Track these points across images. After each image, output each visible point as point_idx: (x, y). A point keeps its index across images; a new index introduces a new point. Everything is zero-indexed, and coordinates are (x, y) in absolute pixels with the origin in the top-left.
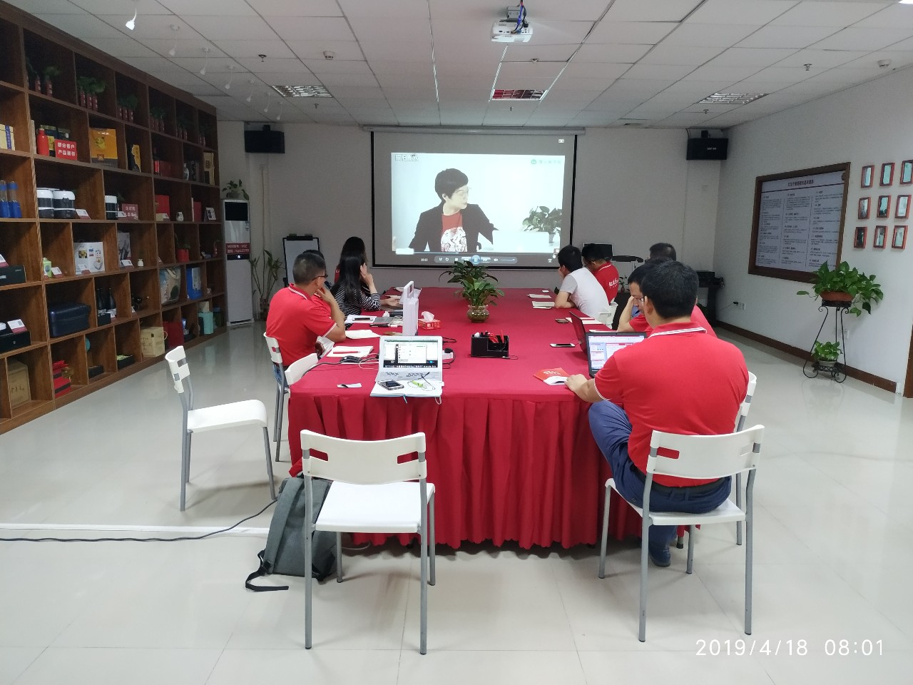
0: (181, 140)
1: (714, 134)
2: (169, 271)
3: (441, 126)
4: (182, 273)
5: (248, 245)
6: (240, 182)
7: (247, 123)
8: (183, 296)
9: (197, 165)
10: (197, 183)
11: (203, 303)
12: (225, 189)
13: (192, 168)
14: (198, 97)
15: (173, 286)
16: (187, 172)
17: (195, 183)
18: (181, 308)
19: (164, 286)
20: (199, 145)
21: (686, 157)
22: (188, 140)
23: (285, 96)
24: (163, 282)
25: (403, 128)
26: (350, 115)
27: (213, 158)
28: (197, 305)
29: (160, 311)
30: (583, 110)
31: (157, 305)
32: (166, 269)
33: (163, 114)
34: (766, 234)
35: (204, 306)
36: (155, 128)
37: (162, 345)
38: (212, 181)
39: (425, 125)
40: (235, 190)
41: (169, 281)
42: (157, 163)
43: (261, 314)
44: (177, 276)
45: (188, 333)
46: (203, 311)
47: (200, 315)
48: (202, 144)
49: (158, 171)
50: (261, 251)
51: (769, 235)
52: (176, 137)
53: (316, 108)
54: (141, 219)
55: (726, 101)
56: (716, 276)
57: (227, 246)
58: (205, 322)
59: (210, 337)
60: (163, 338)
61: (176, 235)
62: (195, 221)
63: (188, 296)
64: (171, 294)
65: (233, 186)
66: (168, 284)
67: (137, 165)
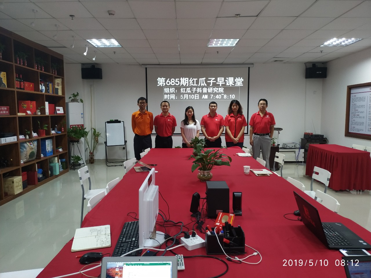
0: (39, 71)
1: (319, 66)
2: (28, 143)
3: (181, 64)
4: (38, 143)
5: (83, 125)
6: (78, 93)
7: (83, 64)
8: (38, 156)
9: (50, 85)
10: (51, 93)
11: (53, 158)
12: (70, 98)
13: (47, 87)
14: (50, 48)
15: (31, 151)
16: (44, 88)
17: (47, 94)
18: (37, 163)
19: (24, 152)
20: (51, 74)
21: (305, 77)
22: (44, 71)
23: (96, 47)
24: (23, 150)
25: (162, 66)
26: (134, 58)
27: (61, 81)
28: (49, 160)
29: (20, 167)
30: (256, 53)
31: (18, 163)
32: (25, 142)
33: (26, 56)
34: (355, 115)
35: (55, 159)
36: (20, 64)
37: (20, 187)
38: (60, 93)
39: (172, 64)
40: (76, 98)
41: (28, 149)
42: (22, 83)
43: (90, 160)
44: (33, 146)
45: (42, 176)
46: (54, 162)
47: (52, 165)
48: (55, 74)
49: (22, 87)
50: (90, 128)
51: (358, 116)
52: (35, 69)
53: (115, 54)
54: (10, 115)
55: (336, 45)
56: (324, 137)
57: (71, 127)
58: (54, 168)
59: (57, 176)
60: (21, 183)
61: (39, 122)
62: (48, 114)
63: (42, 156)
64: (30, 156)
65: (75, 96)
66: (27, 151)
67: (4, 84)
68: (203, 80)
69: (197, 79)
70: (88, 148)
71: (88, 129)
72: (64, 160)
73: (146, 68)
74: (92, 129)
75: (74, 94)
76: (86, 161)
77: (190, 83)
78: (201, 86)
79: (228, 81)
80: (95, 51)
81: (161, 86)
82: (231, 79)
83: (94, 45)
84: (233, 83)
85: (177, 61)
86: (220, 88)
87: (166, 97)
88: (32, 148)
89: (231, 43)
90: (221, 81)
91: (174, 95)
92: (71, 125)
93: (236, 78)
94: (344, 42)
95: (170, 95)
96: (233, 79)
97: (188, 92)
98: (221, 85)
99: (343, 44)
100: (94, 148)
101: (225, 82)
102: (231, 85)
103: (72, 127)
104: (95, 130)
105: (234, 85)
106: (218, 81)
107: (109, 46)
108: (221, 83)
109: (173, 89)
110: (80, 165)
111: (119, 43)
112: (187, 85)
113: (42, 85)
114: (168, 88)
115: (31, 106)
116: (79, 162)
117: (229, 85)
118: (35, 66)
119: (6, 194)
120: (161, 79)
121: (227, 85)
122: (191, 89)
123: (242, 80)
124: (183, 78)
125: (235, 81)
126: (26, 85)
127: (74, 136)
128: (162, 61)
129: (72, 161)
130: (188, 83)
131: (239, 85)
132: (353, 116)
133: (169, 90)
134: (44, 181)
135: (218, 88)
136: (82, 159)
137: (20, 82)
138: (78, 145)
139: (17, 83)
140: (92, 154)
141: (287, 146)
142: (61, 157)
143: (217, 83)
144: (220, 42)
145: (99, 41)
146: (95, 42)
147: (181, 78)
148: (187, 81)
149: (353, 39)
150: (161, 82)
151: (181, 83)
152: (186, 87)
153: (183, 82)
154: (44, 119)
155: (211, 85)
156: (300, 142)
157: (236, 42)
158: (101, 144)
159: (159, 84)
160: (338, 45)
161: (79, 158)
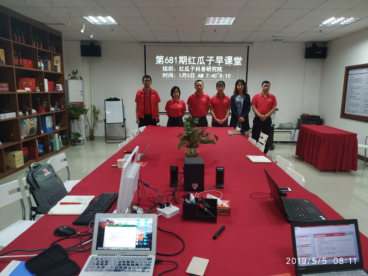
0: (37, 48)
1: (319, 45)
2: (28, 119)
3: (179, 42)
4: (38, 120)
5: (82, 103)
6: (77, 71)
7: (82, 41)
8: (39, 132)
9: (49, 62)
10: (50, 70)
11: (53, 134)
12: (69, 75)
13: (46, 64)
14: (48, 25)
15: (31, 127)
16: (42, 65)
17: (46, 71)
18: (37, 139)
19: (24, 128)
20: (49, 51)
21: (304, 57)
22: (43, 48)
23: (94, 24)
24: (23, 125)
25: (160, 43)
26: (132, 36)
27: (60, 58)
28: (49, 136)
29: (21, 142)
30: (254, 31)
31: (19, 139)
32: (26, 118)
33: (24, 33)
34: (351, 96)
35: (55, 135)
36: (18, 41)
37: (21, 161)
38: (59, 71)
39: (171, 41)
40: (75, 75)
41: (28, 125)
42: (21, 60)
43: (90, 137)
44: (33, 122)
45: (42, 152)
46: (54, 138)
47: (52, 141)
48: (53, 51)
49: (21, 64)
50: (90, 106)
51: (353, 97)
52: (34, 47)
53: (112, 31)
54: (10, 91)
55: (335, 24)
56: (321, 118)
57: (70, 104)
58: (54, 144)
59: (57, 152)
60: (22, 157)
61: (38, 99)
62: (48, 91)
63: (42, 132)
64: (30, 131)
65: (74, 73)
66: (27, 127)
67: (2, 61)
68: (202, 58)
69: (195, 58)
70: (88, 124)
71: (87, 106)
72: (64, 136)
73: (145, 46)
74: (92, 107)
75: (73, 72)
76: (87, 138)
77: (189, 62)
78: (199, 65)
79: (227, 60)
80: (92, 28)
81: (160, 64)
82: (230, 58)
83: (91, 22)
84: (231, 62)
85: (176, 39)
86: (218, 67)
87: (164, 75)
88: (33, 124)
89: (227, 21)
90: (219, 59)
91: (173, 73)
92: (71, 103)
93: (235, 57)
94: (343, 21)
95: (168, 73)
96: (232, 58)
97: (187, 71)
98: (219, 64)
99: (342, 23)
100: (94, 125)
101: (224, 61)
102: (229, 65)
103: (72, 105)
104: (95, 108)
105: (233, 65)
106: (217, 60)
107: (106, 23)
108: (219, 62)
109: (172, 68)
110: (80, 141)
111: (115, 21)
112: (186, 64)
113: (40, 62)
114: (167, 67)
115: (30, 83)
116: (80, 138)
117: (227, 64)
118: (33, 43)
119: (8, 168)
120: (159, 57)
121: (226, 64)
122: (189, 68)
123: (240, 59)
124: (181, 57)
125: (234, 60)
126: (25, 62)
127: (74, 113)
128: (160, 39)
129: (73, 138)
130: (186, 61)
131: (238, 64)
132: (349, 97)
133: (168, 69)
134: (44, 155)
135: (216, 67)
136: (82, 135)
137: (19, 59)
138: (78, 122)
139: (15, 61)
140: (92, 131)
141: (284, 127)
142: (61, 133)
143: (216, 62)
144: (216, 21)
145: (96, 18)
146: (92, 19)
147: (180, 56)
148: (185, 59)
149: (352, 19)
150: (160, 60)
151: (180, 62)
152: (185, 66)
153: (181, 60)
154: (43, 96)
155: (210, 64)
156: (296, 123)
157: (233, 21)
158: (101, 121)
159: (157, 62)
160: (336, 24)
161: (78, 135)
